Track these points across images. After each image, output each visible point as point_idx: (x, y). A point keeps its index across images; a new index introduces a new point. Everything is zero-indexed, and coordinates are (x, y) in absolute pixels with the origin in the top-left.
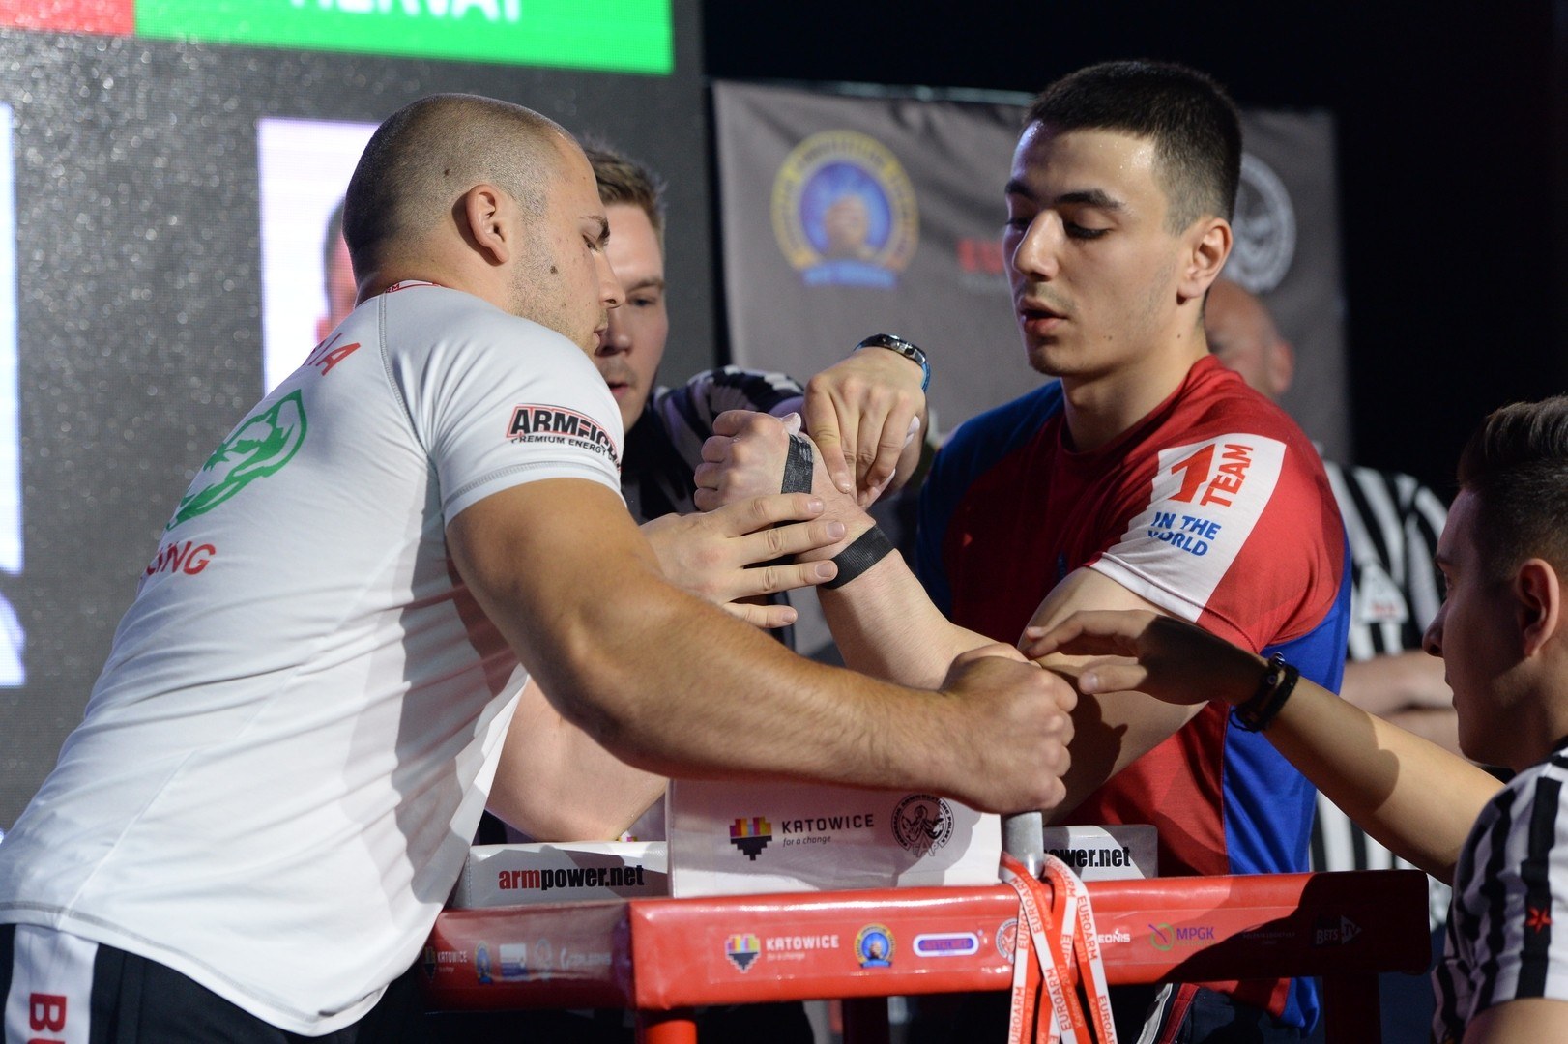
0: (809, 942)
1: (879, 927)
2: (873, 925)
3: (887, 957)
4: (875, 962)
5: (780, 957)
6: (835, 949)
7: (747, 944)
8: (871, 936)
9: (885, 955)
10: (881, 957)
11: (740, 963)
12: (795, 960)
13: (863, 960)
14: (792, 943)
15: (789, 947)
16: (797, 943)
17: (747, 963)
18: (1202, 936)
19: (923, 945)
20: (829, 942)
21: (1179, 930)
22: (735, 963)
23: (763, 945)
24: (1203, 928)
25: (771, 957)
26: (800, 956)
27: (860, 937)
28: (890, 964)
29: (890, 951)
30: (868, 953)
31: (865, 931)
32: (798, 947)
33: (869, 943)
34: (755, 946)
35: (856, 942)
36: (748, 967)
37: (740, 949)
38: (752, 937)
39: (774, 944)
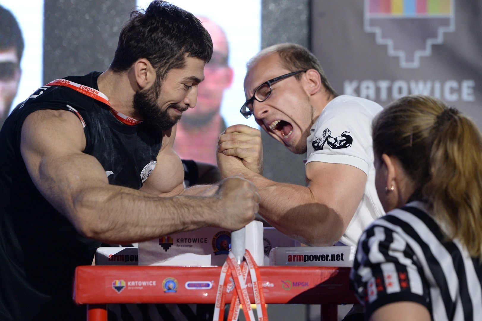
0: (144, 283)
1: (172, 279)
2: (169, 278)
3: (175, 289)
4: (170, 291)
5: (133, 288)
6: (154, 286)
7: (121, 283)
8: (169, 282)
9: (174, 288)
10: (172, 289)
11: (117, 290)
12: (139, 290)
13: (165, 290)
14: (138, 283)
15: (137, 284)
16: (140, 283)
17: (120, 290)
18: (303, 285)
19: (189, 285)
20: (152, 283)
21: (294, 283)
22: (116, 290)
23: (127, 284)
24: (304, 282)
25: (129, 288)
26: (141, 288)
27: (164, 282)
28: (176, 292)
29: (176, 287)
30: (167, 288)
31: (166, 280)
32: (140, 285)
33: (168, 284)
34: (123, 284)
35: (163, 284)
36: (121, 291)
37: (118, 285)
38: (122, 281)
39: (131, 284)
